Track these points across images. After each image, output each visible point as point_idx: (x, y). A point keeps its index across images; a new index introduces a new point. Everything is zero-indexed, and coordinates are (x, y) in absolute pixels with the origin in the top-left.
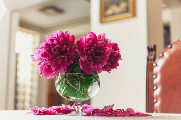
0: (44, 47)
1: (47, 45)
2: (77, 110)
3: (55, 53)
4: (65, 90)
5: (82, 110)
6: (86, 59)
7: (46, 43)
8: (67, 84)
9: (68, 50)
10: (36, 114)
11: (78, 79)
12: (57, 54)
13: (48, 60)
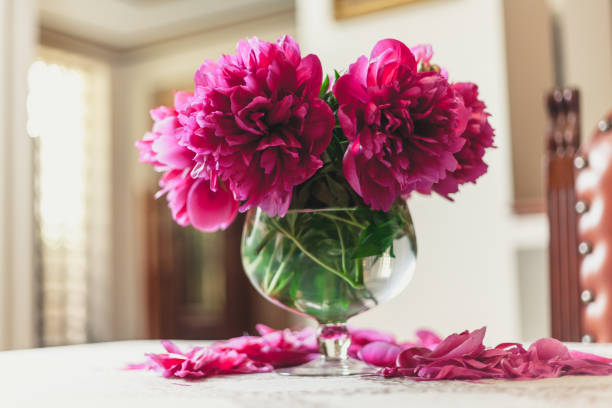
0: (200, 107)
1: (214, 95)
2: (331, 353)
3: (251, 130)
4: (284, 275)
5: (352, 353)
6: (378, 150)
7: (209, 88)
8: (293, 249)
9: (303, 115)
10: (178, 377)
11: (336, 231)
12: (258, 133)
13: (221, 158)
